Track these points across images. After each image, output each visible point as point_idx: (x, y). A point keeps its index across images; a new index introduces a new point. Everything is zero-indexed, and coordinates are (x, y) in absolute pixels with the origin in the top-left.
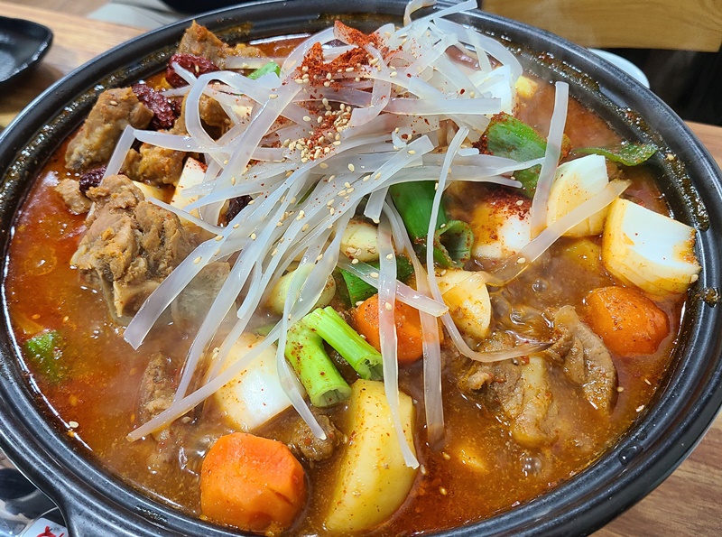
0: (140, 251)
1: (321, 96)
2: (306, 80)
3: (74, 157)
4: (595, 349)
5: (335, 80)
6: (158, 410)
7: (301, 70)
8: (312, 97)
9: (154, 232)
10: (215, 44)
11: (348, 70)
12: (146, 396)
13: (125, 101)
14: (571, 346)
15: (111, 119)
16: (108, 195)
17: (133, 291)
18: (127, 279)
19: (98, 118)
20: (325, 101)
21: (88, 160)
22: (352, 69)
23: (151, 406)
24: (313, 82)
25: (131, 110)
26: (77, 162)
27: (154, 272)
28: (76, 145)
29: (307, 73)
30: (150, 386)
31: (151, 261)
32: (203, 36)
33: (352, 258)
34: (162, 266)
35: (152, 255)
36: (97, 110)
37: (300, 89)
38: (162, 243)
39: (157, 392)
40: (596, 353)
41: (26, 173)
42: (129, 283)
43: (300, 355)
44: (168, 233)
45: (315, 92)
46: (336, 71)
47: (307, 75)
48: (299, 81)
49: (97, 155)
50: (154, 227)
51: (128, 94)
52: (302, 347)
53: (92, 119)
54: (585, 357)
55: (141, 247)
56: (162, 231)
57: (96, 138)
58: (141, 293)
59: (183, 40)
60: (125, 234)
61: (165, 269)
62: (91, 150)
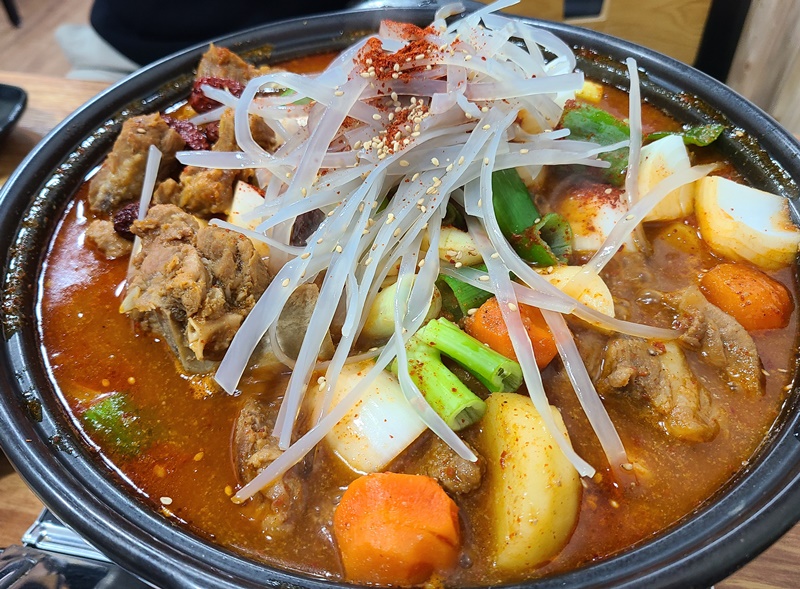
0: (215, 281)
1: (390, 90)
2: (373, 73)
3: (100, 196)
4: (730, 328)
5: (404, 72)
6: (264, 463)
7: (365, 63)
8: (379, 92)
9: (228, 256)
10: (239, 66)
11: (418, 57)
12: (247, 448)
13: (154, 127)
14: (706, 326)
15: (140, 148)
16: (157, 227)
17: (212, 328)
18: (204, 314)
19: (126, 148)
20: (394, 95)
21: (118, 198)
22: (423, 55)
23: (254, 459)
24: (380, 76)
25: (161, 137)
26: (104, 202)
27: (232, 303)
28: (100, 183)
29: (372, 65)
30: (250, 437)
31: (228, 291)
32: (225, 58)
33: (453, 262)
34: (241, 295)
35: (229, 283)
36: (124, 140)
37: (367, 84)
38: (239, 269)
39: (259, 442)
40: (733, 331)
41: (45, 220)
42: (207, 318)
43: (422, 374)
44: (245, 256)
45: (383, 86)
46: (404, 61)
47: (372, 68)
48: (365, 74)
49: (128, 191)
50: (227, 252)
51: (156, 120)
52: (422, 364)
53: (118, 151)
54: (722, 338)
55: (214, 277)
56: (237, 254)
57: (125, 172)
58: (222, 328)
59: (201, 65)
60: (193, 262)
61: (245, 298)
62: (120, 186)
